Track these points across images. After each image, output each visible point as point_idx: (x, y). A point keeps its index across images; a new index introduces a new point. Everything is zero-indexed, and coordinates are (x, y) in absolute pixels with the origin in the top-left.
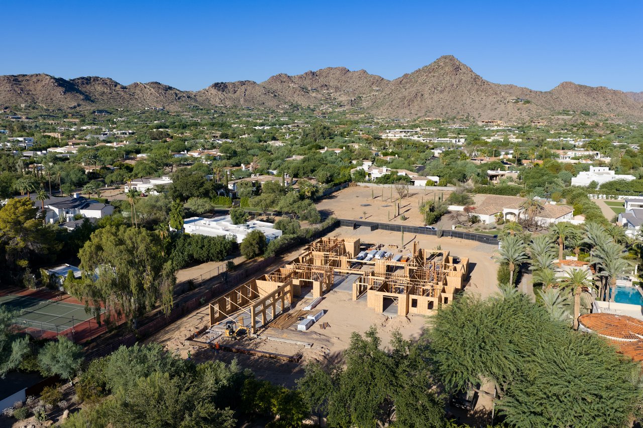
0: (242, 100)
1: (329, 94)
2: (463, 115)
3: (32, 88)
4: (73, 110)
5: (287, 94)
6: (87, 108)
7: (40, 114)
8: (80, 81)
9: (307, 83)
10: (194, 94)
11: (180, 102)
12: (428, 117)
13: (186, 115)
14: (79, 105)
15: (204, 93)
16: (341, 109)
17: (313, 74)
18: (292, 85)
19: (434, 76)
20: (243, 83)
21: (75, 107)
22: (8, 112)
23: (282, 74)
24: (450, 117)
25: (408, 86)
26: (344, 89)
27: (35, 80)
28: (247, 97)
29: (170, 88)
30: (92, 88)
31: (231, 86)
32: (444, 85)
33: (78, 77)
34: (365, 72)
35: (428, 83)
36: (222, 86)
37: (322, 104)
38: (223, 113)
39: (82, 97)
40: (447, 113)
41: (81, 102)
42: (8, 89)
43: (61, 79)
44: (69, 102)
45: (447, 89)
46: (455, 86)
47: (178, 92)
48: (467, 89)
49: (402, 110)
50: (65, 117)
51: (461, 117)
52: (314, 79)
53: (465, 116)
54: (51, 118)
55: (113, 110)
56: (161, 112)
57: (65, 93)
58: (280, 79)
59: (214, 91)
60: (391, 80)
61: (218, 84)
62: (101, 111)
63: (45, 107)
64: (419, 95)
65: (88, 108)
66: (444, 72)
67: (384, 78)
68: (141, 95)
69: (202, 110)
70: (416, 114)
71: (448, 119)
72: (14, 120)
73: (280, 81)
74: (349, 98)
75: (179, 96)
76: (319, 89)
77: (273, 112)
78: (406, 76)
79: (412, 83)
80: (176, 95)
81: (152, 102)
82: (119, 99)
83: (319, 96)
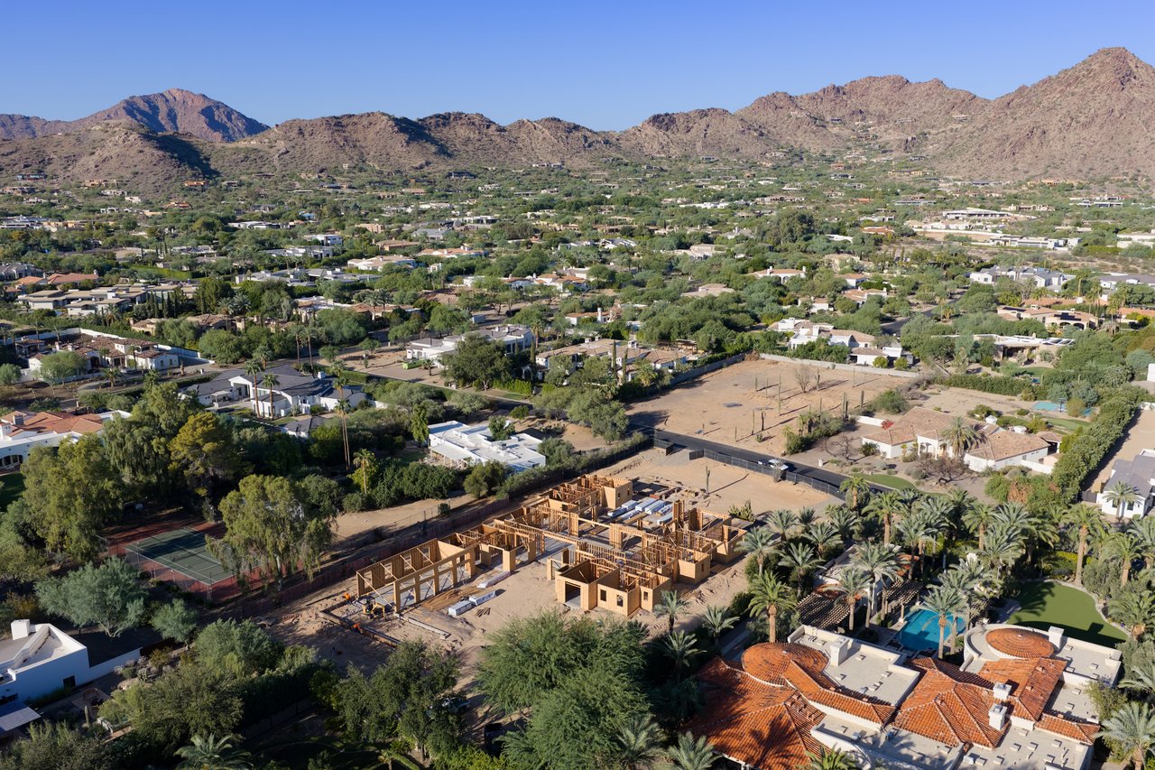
0: (699, 144)
1: (865, 129)
2: (1126, 174)
3: (360, 136)
4: (418, 173)
5: (784, 130)
6: (440, 167)
7: (369, 179)
8: (433, 121)
9: (824, 109)
10: (616, 137)
11: (590, 152)
12: (1051, 177)
13: (599, 176)
14: (428, 163)
15: (634, 134)
16: (883, 159)
17: (838, 90)
18: (795, 113)
19: (1073, 94)
20: (703, 114)
21: (421, 167)
22: (324, 178)
23: (778, 93)
24: (1098, 177)
25: (1022, 111)
26: (895, 117)
27: (365, 123)
28: (709, 139)
29: (576, 128)
30: (452, 132)
31: (682, 120)
32: (1092, 111)
33: (430, 114)
34: (940, 83)
35: (1058, 107)
36: (666, 121)
37: (849, 148)
38: (662, 170)
39: (433, 149)
40: (1091, 169)
41: (432, 158)
42: (327, 139)
43: (405, 120)
44: (411, 157)
45: (1098, 120)
46: (1117, 114)
47: (589, 134)
48: (1143, 118)
49: (999, 164)
50: (406, 184)
51: (1121, 178)
52: (838, 101)
53: (1131, 175)
54: (384, 187)
55: (479, 171)
56: (556, 171)
57: (408, 143)
58: (773, 102)
59: (651, 130)
60: (992, 98)
61: (658, 116)
62: (459, 174)
63: (377, 168)
64: (1039, 132)
65: (442, 168)
66: (1095, 84)
67: (978, 95)
68: (527, 141)
69: (626, 165)
70: (1026, 172)
71: (1092, 180)
72: (331, 191)
73: (774, 107)
74: (904, 137)
75: (590, 140)
76: (847, 119)
77: (754, 165)
78: (1022, 89)
79: (1030, 107)
80: (586, 139)
81: (545, 152)
82: (492, 150)
83: (846, 132)
